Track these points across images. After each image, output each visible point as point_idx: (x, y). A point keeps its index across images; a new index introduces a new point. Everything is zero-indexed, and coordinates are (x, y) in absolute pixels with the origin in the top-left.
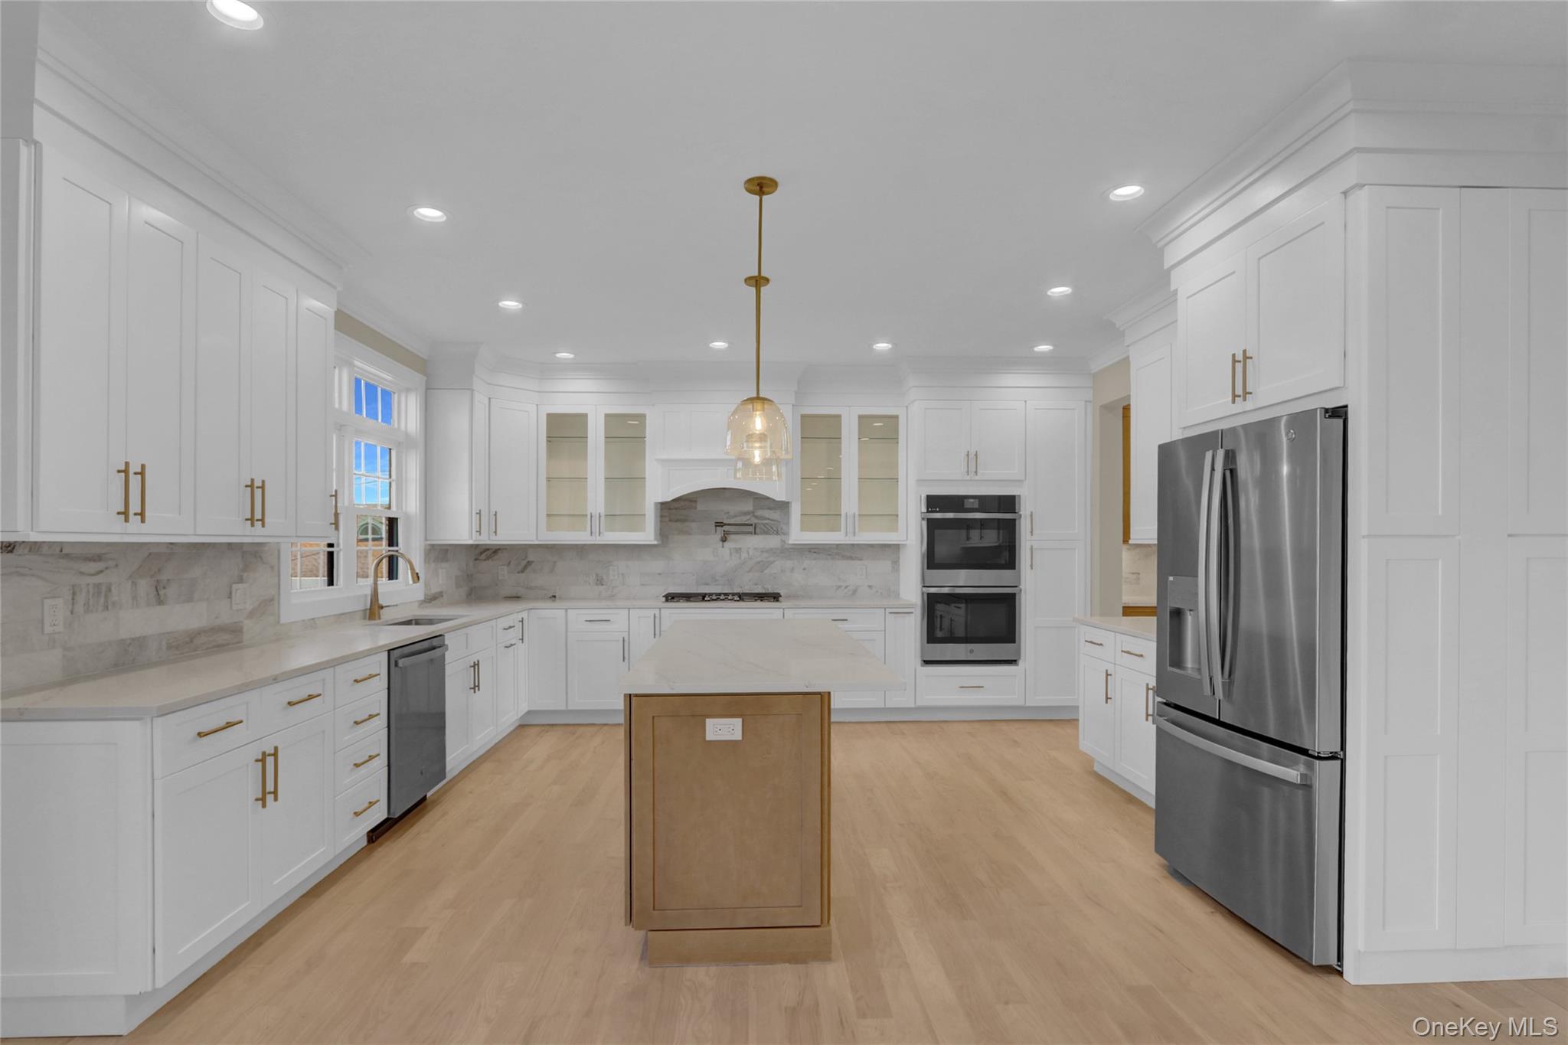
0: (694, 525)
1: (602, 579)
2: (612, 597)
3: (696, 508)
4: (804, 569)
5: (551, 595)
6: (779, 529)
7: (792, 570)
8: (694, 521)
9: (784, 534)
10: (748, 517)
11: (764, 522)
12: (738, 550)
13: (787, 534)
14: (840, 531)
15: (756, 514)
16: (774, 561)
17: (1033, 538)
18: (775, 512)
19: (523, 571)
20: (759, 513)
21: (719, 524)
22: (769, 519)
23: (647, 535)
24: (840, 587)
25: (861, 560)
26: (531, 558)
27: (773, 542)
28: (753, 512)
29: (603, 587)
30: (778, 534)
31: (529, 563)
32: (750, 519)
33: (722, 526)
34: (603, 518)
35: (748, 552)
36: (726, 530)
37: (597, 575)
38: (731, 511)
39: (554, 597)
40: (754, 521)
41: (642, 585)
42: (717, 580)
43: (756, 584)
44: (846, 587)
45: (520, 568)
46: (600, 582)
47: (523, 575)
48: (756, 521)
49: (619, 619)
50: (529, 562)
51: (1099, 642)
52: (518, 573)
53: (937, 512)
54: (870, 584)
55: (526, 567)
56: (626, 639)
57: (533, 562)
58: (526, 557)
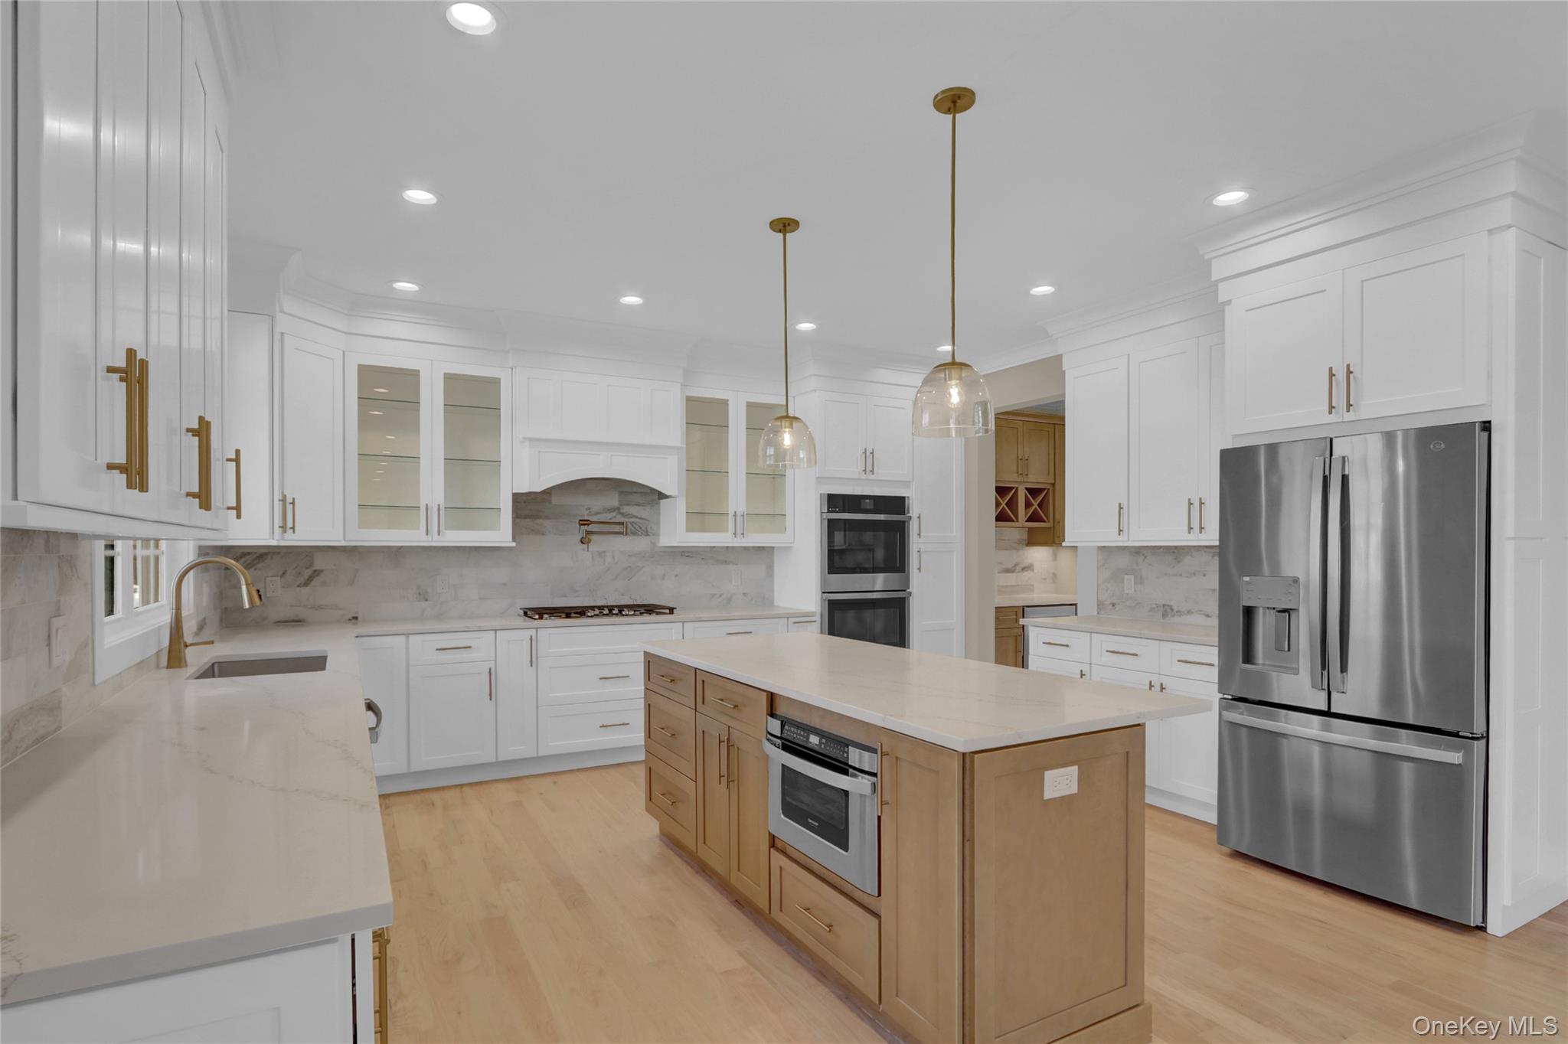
0: (548, 523)
1: (427, 592)
2: (440, 617)
3: (550, 502)
4: (676, 576)
5: (350, 616)
6: (648, 530)
7: (663, 577)
8: (547, 518)
9: (654, 535)
10: (614, 514)
11: (631, 520)
12: (601, 554)
13: (657, 535)
14: (727, 531)
15: (622, 511)
16: (644, 567)
17: (921, 540)
18: (644, 509)
19: (306, 584)
20: (626, 509)
21: (584, 522)
22: (636, 517)
23: (501, 534)
24: (713, 595)
25: (736, 564)
26: (317, 566)
27: (640, 544)
28: (618, 509)
29: (427, 603)
30: (647, 535)
31: (317, 573)
32: (615, 517)
33: (588, 525)
34: (442, 512)
35: (613, 557)
36: (588, 529)
37: (419, 587)
38: (597, 505)
39: (356, 618)
40: (620, 519)
41: (481, 599)
42: (577, 591)
43: (623, 595)
44: (720, 596)
45: (302, 580)
46: (423, 596)
47: (306, 590)
48: (627, 520)
49: (483, 645)
50: (315, 571)
51: (1065, 644)
52: (299, 586)
53: (837, 512)
54: (745, 592)
55: (310, 579)
56: (493, 671)
57: (322, 571)
58: (311, 564)
